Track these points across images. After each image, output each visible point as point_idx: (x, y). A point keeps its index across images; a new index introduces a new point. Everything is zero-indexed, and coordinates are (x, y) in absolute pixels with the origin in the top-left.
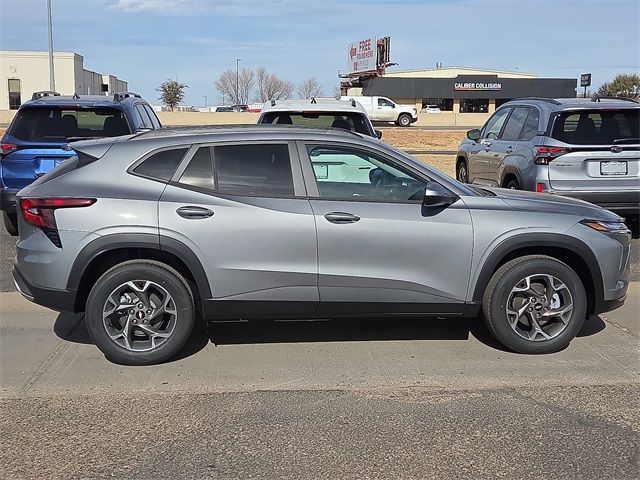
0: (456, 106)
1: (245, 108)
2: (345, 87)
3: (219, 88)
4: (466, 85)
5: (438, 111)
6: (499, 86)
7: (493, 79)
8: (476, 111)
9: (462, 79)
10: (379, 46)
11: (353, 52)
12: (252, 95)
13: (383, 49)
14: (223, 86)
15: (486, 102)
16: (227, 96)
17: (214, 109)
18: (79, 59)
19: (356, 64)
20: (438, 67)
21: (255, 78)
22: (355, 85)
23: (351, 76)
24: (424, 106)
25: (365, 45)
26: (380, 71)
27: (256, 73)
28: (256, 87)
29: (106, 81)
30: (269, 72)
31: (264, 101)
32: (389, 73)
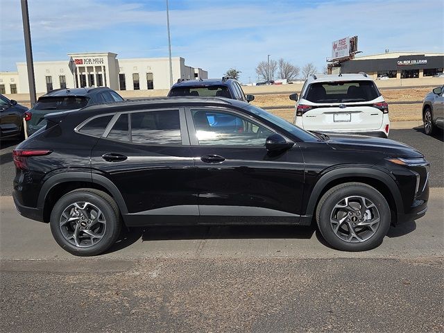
0: (399, 75)
1: (272, 82)
2: (330, 68)
3: (258, 72)
4: (405, 62)
5: (387, 78)
6: (426, 61)
7: (422, 57)
8: (411, 77)
9: (403, 58)
10: (351, 42)
11: (335, 47)
12: (276, 75)
13: (353, 43)
14: (259, 70)
15: (418, 71)
16: (262, 76)
17: (255, 84)
18: (182, 60)
19: (337, 53)
20: (387, 52)
21: (278, 65)
22: (336, 66)
23: (334, 60)
24: (379, 76)
25: (342, 42)
26: (351, 56)
27: (278, 62)
28: (278, 70)
29: (197, 71)
30: (285, 61)
31: (283, 78)
32: (357, 57)
